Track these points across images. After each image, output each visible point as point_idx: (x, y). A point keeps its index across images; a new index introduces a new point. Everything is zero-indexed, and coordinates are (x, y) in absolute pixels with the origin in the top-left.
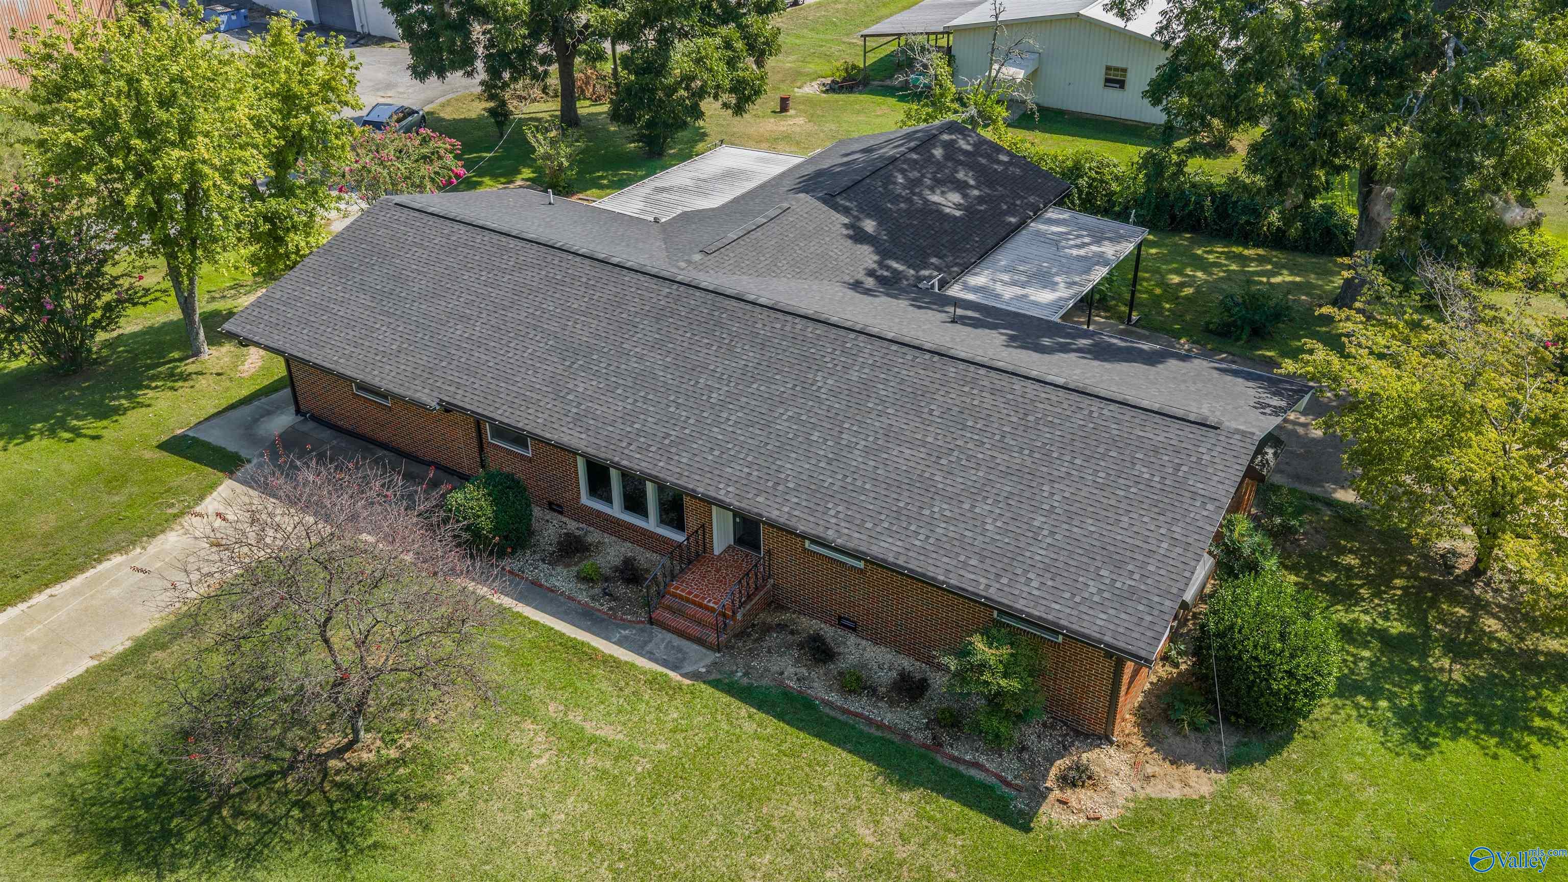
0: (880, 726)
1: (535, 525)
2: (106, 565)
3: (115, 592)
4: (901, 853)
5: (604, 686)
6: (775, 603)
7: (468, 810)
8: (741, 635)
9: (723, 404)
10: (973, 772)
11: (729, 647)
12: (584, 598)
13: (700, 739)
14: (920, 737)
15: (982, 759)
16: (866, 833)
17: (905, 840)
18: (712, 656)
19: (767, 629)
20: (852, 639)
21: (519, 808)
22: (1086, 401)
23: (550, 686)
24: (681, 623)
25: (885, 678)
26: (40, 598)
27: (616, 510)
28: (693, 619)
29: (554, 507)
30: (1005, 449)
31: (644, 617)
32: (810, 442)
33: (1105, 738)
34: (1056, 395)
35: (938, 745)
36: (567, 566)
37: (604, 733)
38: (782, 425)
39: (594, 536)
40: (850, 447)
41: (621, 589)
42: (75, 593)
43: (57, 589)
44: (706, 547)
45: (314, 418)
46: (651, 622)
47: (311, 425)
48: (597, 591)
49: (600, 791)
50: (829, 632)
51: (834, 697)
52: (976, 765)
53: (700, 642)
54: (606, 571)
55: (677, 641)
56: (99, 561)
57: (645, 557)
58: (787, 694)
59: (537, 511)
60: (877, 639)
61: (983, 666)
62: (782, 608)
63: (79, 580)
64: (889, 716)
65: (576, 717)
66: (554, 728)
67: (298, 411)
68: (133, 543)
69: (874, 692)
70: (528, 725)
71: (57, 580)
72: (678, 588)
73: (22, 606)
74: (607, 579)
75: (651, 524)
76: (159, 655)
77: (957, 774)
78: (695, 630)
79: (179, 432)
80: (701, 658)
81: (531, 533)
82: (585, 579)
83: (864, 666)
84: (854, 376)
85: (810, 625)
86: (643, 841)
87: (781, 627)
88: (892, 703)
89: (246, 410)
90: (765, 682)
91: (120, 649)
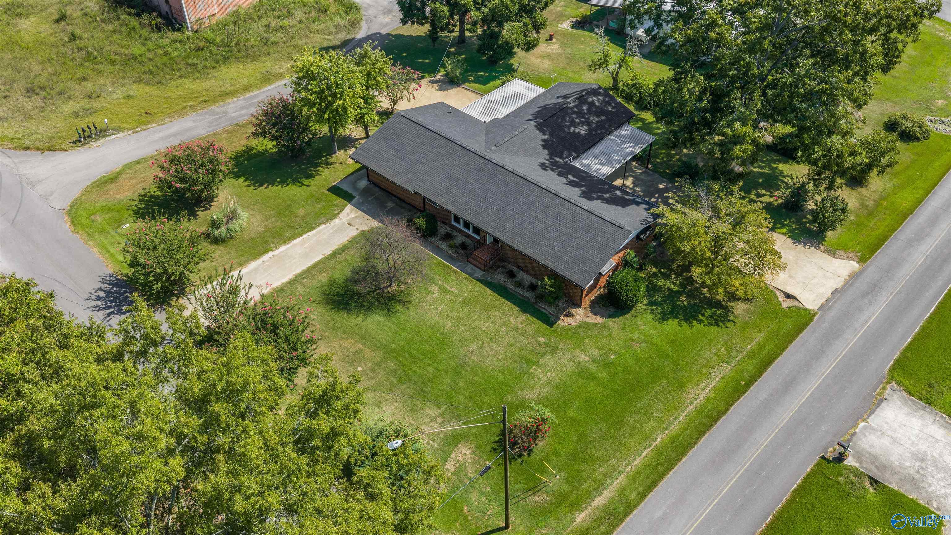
0: (523, 296)
1: (438, 228)
2: (320, 228)
3: (325, 236)
4: (520, 326)
5: (453, 277)
6: (502, 260)
7: (418, 305)
8: (491, 268)
9: (493, 203)
10: (544, 310)
11: (487, 271)
12: (450, 252)
13: (476, 294)
14: (532, 300)
15: (546, 308)
16: (512, 321)
17: (522, 324)
18: (483, 273)
19: (499, 267)
20: (521, 272)
21: (430, 305)
22: (592, 215)
23: (440, 276)
24: (476, 263)
25: (527, 284)
26: (305, 236)
27: (461, 227)
28: (479, 262)
29: (443, 223)
30: (566, 227)
31: (466, 260)
32: (515, 218)
33: (579, 305)
34: (584, 213)
35: (536, 302)
36: (446, 242)
37: (453, 290)
38: (508, 212)
39: (455, 233)
40: (525, 221)
41: (460, 251)
42: (314, 235)
43: (309, 234)
44: (485, 241)
45: (373, 183)
46: (468, 261)
47: (372, 185)
48: (454, 250)
49: (450, 304)
50: (515, 269)
51: (512, 287)
52: (544, 309)
53: (480, 268)
54: (457, 245)
55: (474, 268)
56: (319, 226)
57: (468, 242)
58: (501, 285)
59: (439, 224)
60: (528, 273)
61: (546, 285)
62: (504, 261)
63: (314, 232)
64: (525, 293)
65: (445, 285)
66: (440, 287)
67: (368, 180)
68: (327, 221)
69: (523, 287)
70: (433, 285)
71: (309, 231)
72: (476, 253)
73: (301, 238)
74: (457, 247)
75: (471, 232)
76: (339, 256)
77: (539, 310)
78: (479, 265)
79: (334, 184)
80: (479, 274)
81: (437, 231)
82: (451, 247)
83: (523, 280)
84: (531, 199)
85: (511, 267)
86: (459, 317)
87: (503, 267)
88: (527, 291)
89: (352, 177)
90: (495, 281)
91: (329, 253)
